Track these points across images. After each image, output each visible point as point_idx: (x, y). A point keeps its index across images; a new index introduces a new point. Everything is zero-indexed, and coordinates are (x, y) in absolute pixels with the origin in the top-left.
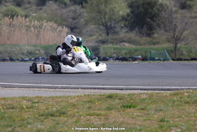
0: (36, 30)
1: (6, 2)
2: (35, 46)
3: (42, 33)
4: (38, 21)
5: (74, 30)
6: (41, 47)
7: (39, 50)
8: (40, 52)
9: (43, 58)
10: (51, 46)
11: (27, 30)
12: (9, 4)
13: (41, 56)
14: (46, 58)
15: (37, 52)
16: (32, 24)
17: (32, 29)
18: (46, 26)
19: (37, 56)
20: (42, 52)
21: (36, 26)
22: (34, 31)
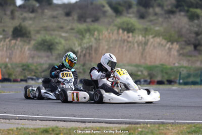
0: (140, 48)
1: (128, 13)
2: (137, 66)
3: (147, 50)
4: (143, 36)
5: (198, 48)
6: (144, 68)
7: (142, 71)
8: (142, 73)
9: (145, 81)
10: (157, 67)
11: (130, 47)
12: (131, 15)
13: (144, 78)
14: (149, 80)
15: (139, 73)
16: (136, 40)
17: (136, 45)
18: (152, 42)
19: (138, 78)
20: (146, 73)
21: (141, 42)
22: (139, 49)
